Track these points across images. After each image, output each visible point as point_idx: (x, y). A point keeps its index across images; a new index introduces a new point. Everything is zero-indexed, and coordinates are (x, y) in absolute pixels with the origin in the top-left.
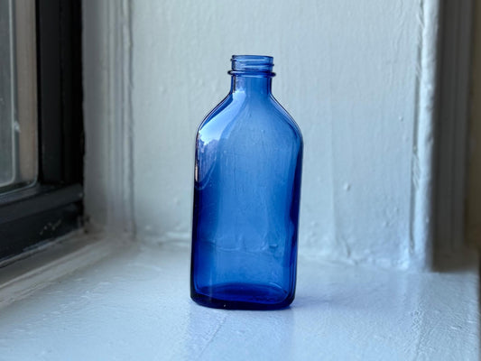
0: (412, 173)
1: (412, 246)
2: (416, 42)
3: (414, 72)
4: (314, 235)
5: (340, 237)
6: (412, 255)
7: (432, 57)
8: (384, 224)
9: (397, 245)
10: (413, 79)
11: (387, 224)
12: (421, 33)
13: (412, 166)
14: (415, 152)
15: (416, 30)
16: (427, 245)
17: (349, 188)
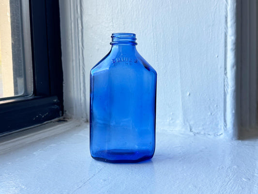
0: (224, 85)
1: (226, 126)
2: (224, 13)
3: (224, 30)
4: (172, 119)
5: (186, 120)
6: (225, 130)
7: (233, 21)
8: (210, 113)
9: (217, 125)
10: (223, 34)
11: (211, 114)
12: (226, 9)
13: (224, 81)
14: (226, 74)
15: (224, 7)
16: (234, 125)
17: (190, 95)
